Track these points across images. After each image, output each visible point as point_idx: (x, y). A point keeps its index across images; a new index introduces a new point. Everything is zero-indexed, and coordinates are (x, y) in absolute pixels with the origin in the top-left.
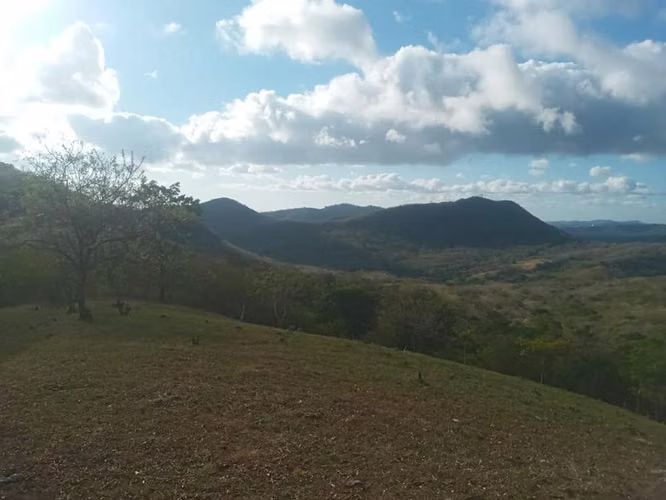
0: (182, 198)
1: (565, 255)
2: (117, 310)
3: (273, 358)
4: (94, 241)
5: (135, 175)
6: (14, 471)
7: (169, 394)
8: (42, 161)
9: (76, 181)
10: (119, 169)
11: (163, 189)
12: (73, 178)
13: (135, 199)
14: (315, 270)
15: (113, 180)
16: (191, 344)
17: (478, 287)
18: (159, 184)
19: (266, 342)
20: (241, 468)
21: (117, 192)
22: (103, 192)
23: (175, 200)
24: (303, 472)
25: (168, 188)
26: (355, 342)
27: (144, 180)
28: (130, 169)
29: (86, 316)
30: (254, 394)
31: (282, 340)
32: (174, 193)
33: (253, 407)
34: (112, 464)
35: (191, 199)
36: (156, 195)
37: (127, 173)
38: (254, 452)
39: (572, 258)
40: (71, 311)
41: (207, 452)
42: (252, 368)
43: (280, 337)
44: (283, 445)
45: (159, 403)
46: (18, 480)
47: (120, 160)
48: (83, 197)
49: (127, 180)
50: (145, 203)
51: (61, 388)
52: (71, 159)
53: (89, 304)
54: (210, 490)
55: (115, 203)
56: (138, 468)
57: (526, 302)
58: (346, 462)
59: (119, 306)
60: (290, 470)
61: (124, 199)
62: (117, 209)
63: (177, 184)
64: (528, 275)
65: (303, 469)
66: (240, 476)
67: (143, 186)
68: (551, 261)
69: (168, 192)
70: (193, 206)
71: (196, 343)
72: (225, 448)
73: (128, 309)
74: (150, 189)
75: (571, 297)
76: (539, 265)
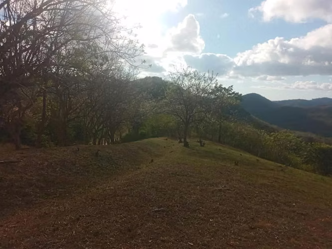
0: (233, 93)
2: (199, 144)
3: (277, 179)
4: (192, 111)
5: (213, 82)
6: (161, 206)
7: (225, 187)
8: (174, 76)
9: (187, 84)
10: (206, 79)
11: (225, 88)
12: (186, 83)
13: (211, 93)
15: (203, 84)
16: (234, 164)
18: (223, 87)
19: (272, 170)
20: (261, 231)
21: (204, 90)
22: (198, 90)
23: (230, 94)
24: (296, 242)
25: (227, 88)
26: (326, 178)
27: (216, 85)
28: (211, 79)
29: (186, 145)
30: (268, 195)
31: (282, 170)
32: (230, 91)
33: (268, 202)
34: (200, 213)
35: (238, 93)
36: (221, 92)
37: (209, 81)
38: (269, 224)
40: (181, 142)
41: (244, 219)
42: (265, 181)
43: (280, 169)
44: (284, 225)
45: (220, 190)
46: (163, 211)
47: (207, 75)
48: (190, 92)
49: (209, 84)
50: (215, 95)
51: (178, 175)
52: (186, 75)
53: (188, 140)
54: (246, 238)
55: (203, 95)
56: (212, 218)
58: (323, 243)
59: (200, 142)
60: (289, 239)
61: (206, 93)
62: (203, 98)
63: (232, 86)
65: (296, 240)
66: (261, 234)
67: (216, 87)
69: (227, 90)
70: (238, 97)
71: (236, 164)
72: (253, 219)
73: (204, 144)
74: (219, 89)
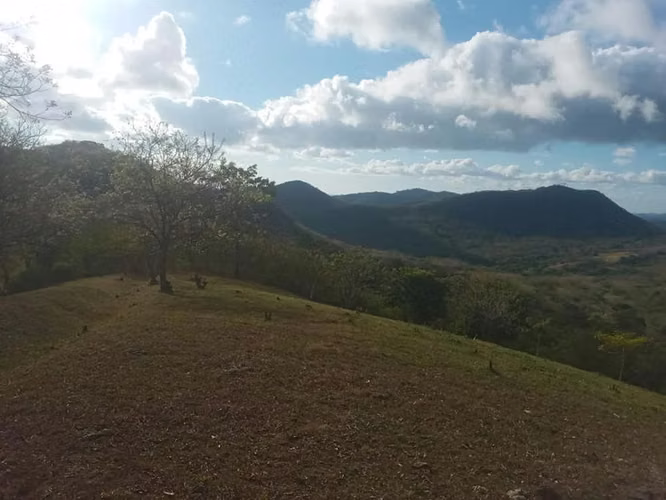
0: (259, 179)
1: (654, 249)
2: (194, 284)
3: (341, 338)
4: (176, 218)
5: (216, 156)
6: (104, 426)
7: (243, 365)
8: (131, 141)
9: (161, 160)
10: (201, 150)
11: (241, 170)
12: (158, 158)
13: (213, 179)
14: (384, 254)
15: (195, 160)
16: (263, 319)
17: (555, 278)
18: (238, 166)
19: (333, 322)
20: (311, 442)
21: (198, 173)
22: (185, 172)
23: (251, 181)
24: (371, 450)
25: (245, 169)
26: (422, 328)
27: (223, 162)
28: (212, 151)
29: (167, 288)
30: (323, 371)
31: (350, 321)
32: (252, 175)
33: (322, 383)
34: (191, 426)
35: (267, 181)
36: (234, 175)
37: (208, 155)
38: (324, 426)
39: (660, 253)
40: (154, 282)
41: (279, 424)
42: (320, 345)
43: (347, 319)
44: (351, 421)
45: (234, 374)
46: (109, 435)
47: (201, 142)
48: (167, 176)
49: (208, 162)
50: (223, 184)
51: (145, 354)
52: (156, 141)
53: (170, 278)
54: (280, 460)
55: (196, 182)
56: (214, 433)
57: (606, 296)
58: (413, 444)
59: (198, 280)
60: (358, 447)
61: (204, 179)
62: (199, 188)
63: (254, 166)
64: (610, 268)
65: (371, 447)
66: (310, 448)
67: (222, 167)
68: (636, 255)
69: (247, 174)
70: (268, 187)
71: (268, 319)
72: (296, 420)
73: (205, 283)
74: (229, 171)
75: (658, 293)
76: (623, 258)
